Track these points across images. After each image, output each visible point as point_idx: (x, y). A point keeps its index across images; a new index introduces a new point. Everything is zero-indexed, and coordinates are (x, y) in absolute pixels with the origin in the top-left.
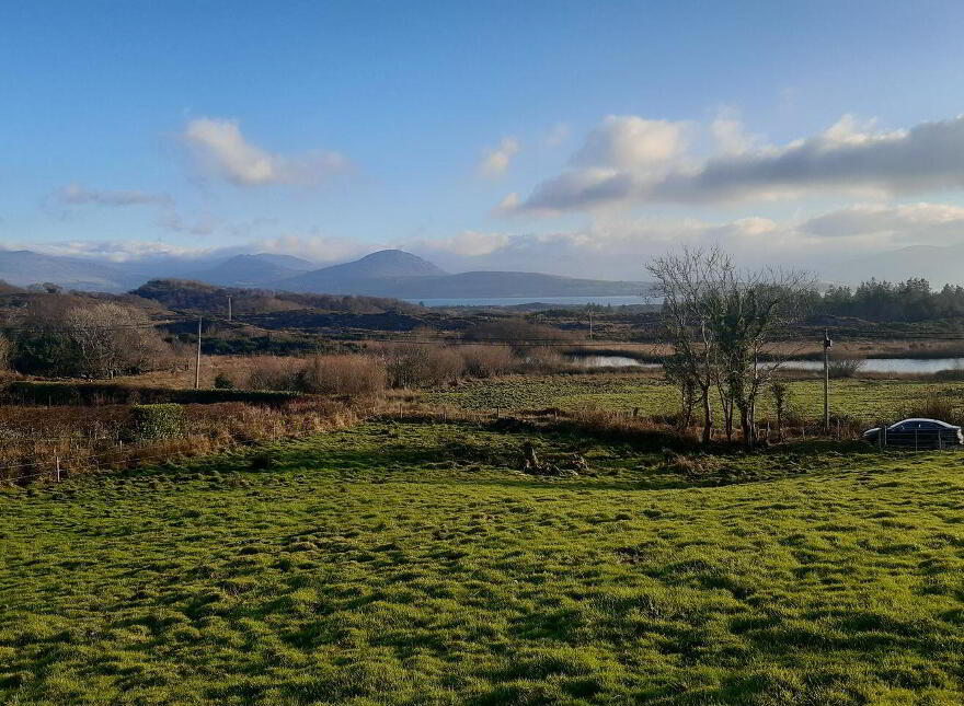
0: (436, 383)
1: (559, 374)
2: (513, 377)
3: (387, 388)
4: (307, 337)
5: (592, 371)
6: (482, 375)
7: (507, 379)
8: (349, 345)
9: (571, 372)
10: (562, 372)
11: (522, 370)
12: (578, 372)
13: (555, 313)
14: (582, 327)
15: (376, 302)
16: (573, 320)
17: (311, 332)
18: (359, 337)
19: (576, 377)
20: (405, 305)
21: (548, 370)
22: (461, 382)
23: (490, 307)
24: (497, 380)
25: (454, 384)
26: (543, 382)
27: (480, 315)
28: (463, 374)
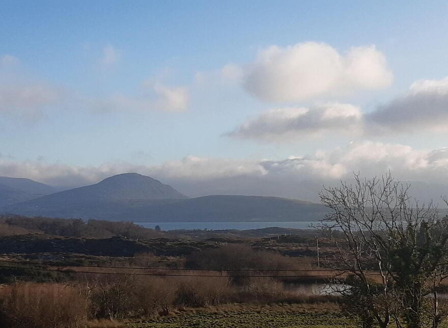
0: (145, 313)
1: (277, 303)
2: (229, 307)
3: (90, 319)
4: (25, 263)
5: (312, 300)
6: (197, 303)
7: (222, 309)
8: (67, 272)
9: (291, 301)
10: (281, 301)
11: (241, 299)
12: (297, 301)
13: (288, 238)
14: (309, 253)
15: (108, 226)
16: (302, 247)
17: (32, 258)
18: (79, 264)
19: (294, 307)
20: (138, 228)
21: (267, 299)
22: (173, 312)
23: (227, 231)
24: (213, 309)
25: (165, 313)
26: (259, 312)
27: (212, 239)
28: (174, 304)
